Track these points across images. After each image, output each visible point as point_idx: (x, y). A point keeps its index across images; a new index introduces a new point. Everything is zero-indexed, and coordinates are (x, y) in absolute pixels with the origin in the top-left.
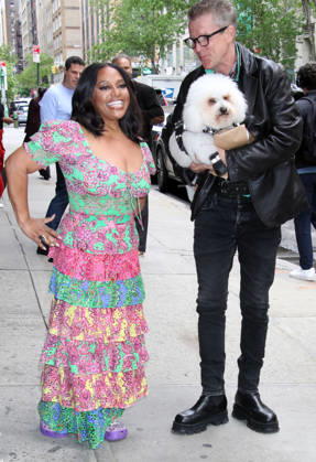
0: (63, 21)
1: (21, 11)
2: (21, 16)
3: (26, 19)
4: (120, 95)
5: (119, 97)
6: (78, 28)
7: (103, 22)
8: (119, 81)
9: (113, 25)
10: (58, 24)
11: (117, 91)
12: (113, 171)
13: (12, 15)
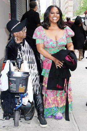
0: (68, 4)
1: (57, 2)
2: (57, 3)
3: (58, 4)
4: (56, 16)
5: (56, 17)
6: (72, 6)
7: (79, 4)
8: (57, 12)
9: (82, 5)
10: (67, 5)
11: (56, 15)
12: (51, 40)
13: (54, 3)
